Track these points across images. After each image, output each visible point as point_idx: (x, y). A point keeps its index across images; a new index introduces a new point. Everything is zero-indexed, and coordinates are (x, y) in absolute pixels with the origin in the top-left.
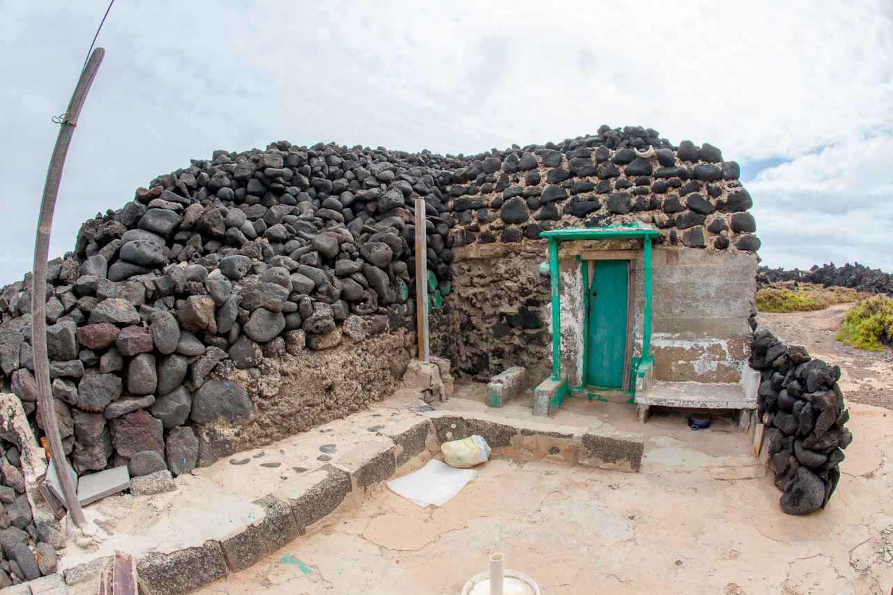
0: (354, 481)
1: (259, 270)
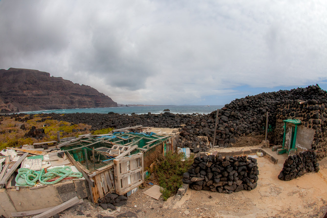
0: (243, 152)
1: (241, 124)
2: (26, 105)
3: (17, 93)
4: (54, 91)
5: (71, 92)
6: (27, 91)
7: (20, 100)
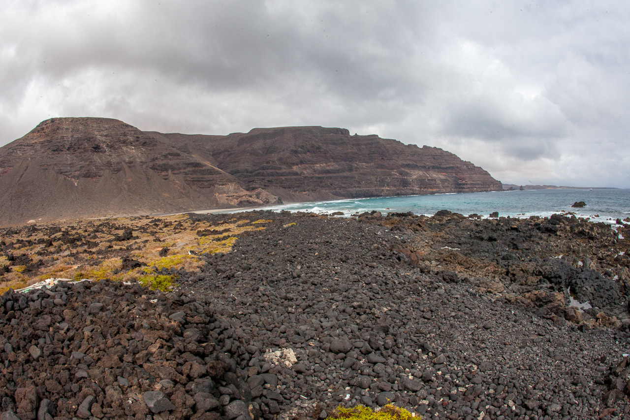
2: (301, 191)
3: (278, 171)
4: (363, 162)
5: (400, 163)
6: (300, 166)
7: (285, 183)
